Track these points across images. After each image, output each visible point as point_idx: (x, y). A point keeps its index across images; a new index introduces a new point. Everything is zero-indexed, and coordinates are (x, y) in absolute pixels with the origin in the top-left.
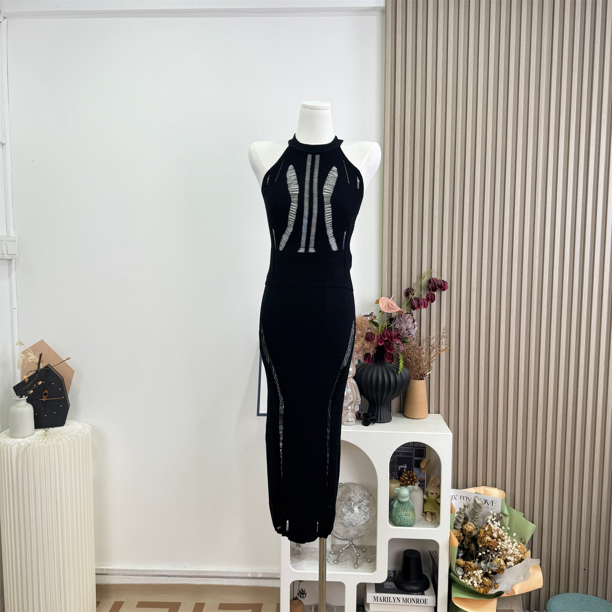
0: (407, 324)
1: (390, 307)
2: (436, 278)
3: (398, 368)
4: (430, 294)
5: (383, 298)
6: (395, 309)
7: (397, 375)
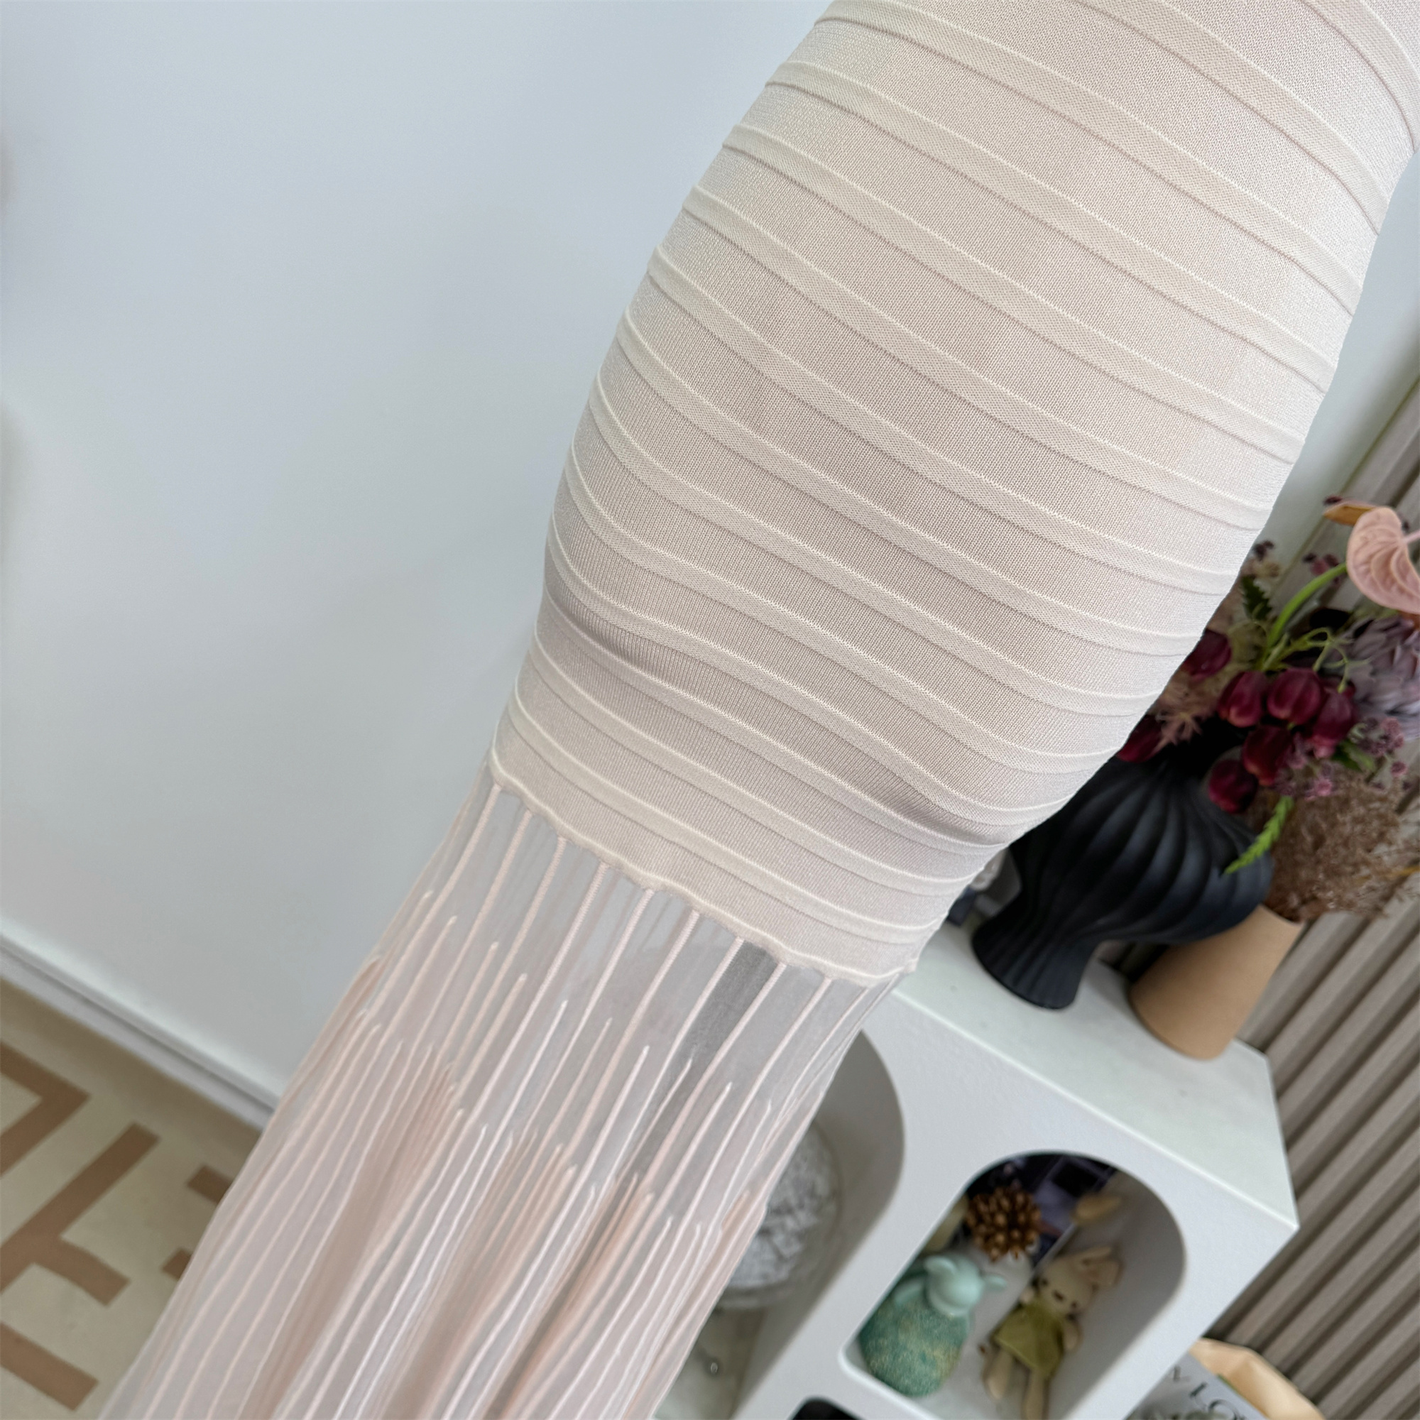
1: (1388, 574)
3: (1239, 845)
5: (1386, 512)
6: (1411, 596)
7: (1215, 872)
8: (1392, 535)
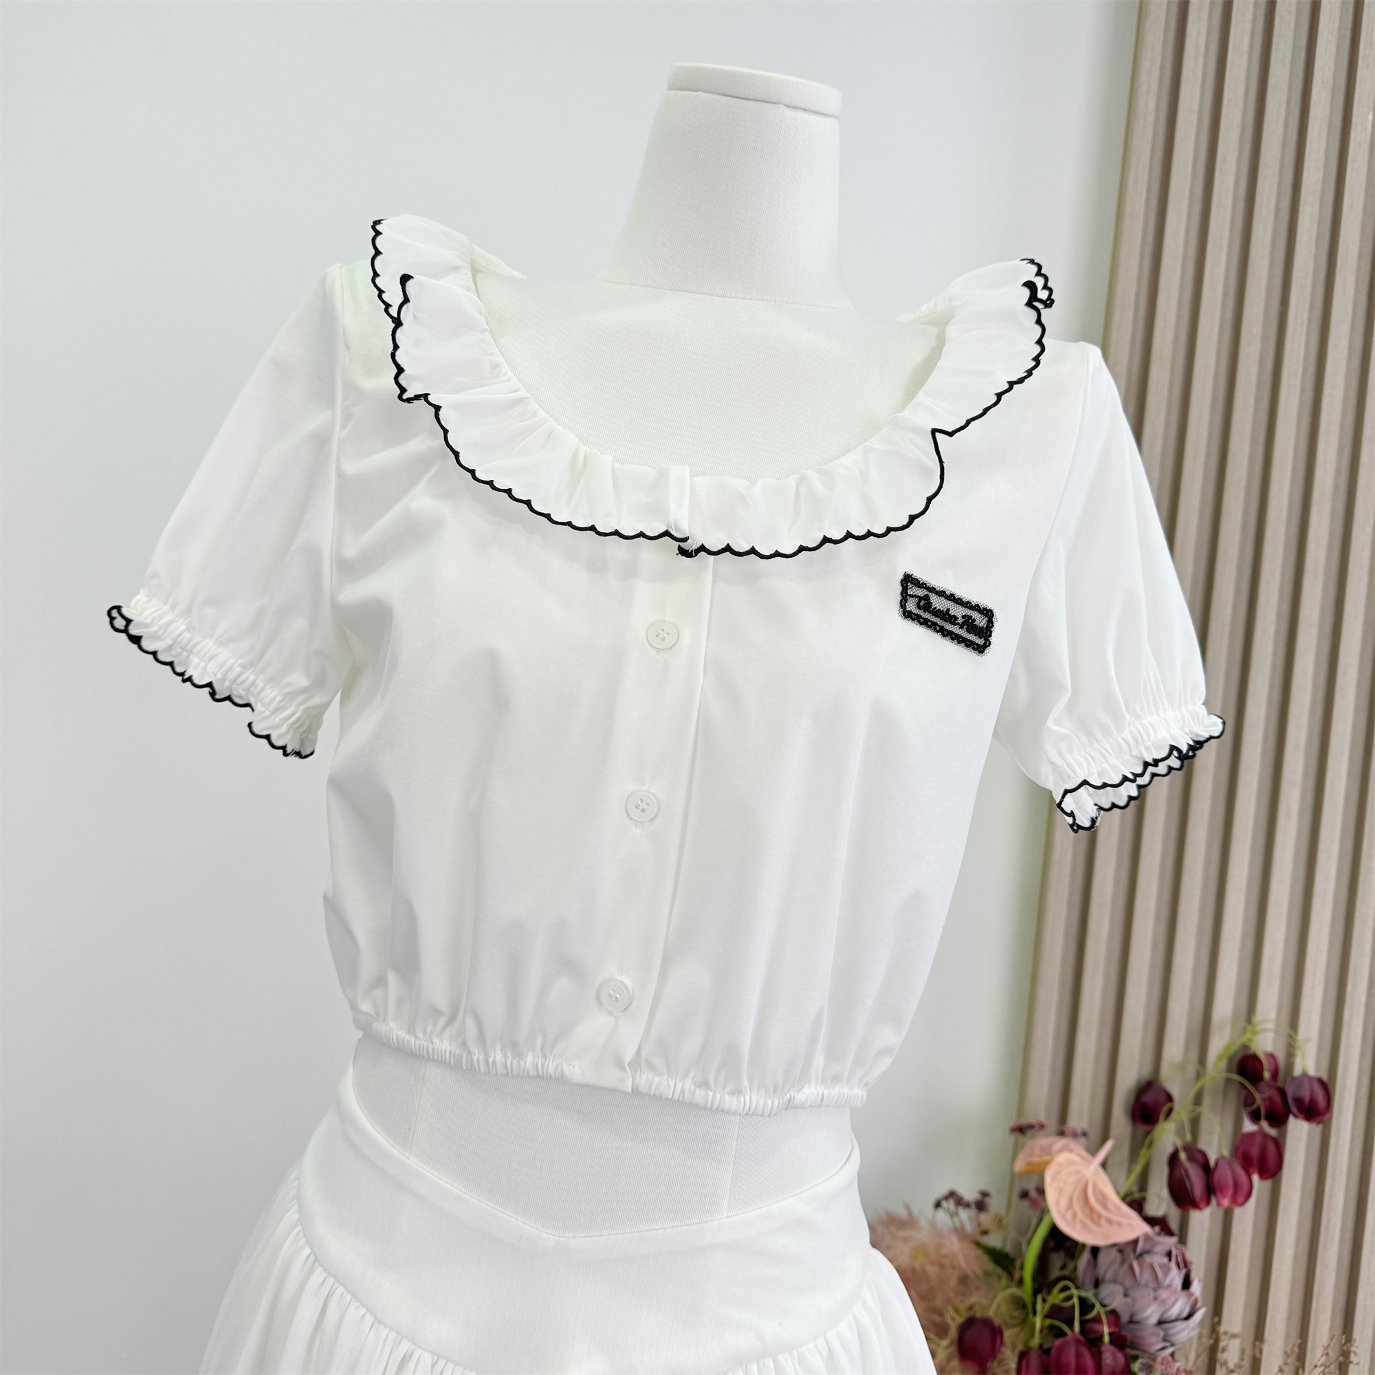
0: (1164, 1294)
1: (1092, 1210)
2: (1269, 1048)
4: (1258, 1140)
6: (1119, 1224)
8: (1078, 1172)
